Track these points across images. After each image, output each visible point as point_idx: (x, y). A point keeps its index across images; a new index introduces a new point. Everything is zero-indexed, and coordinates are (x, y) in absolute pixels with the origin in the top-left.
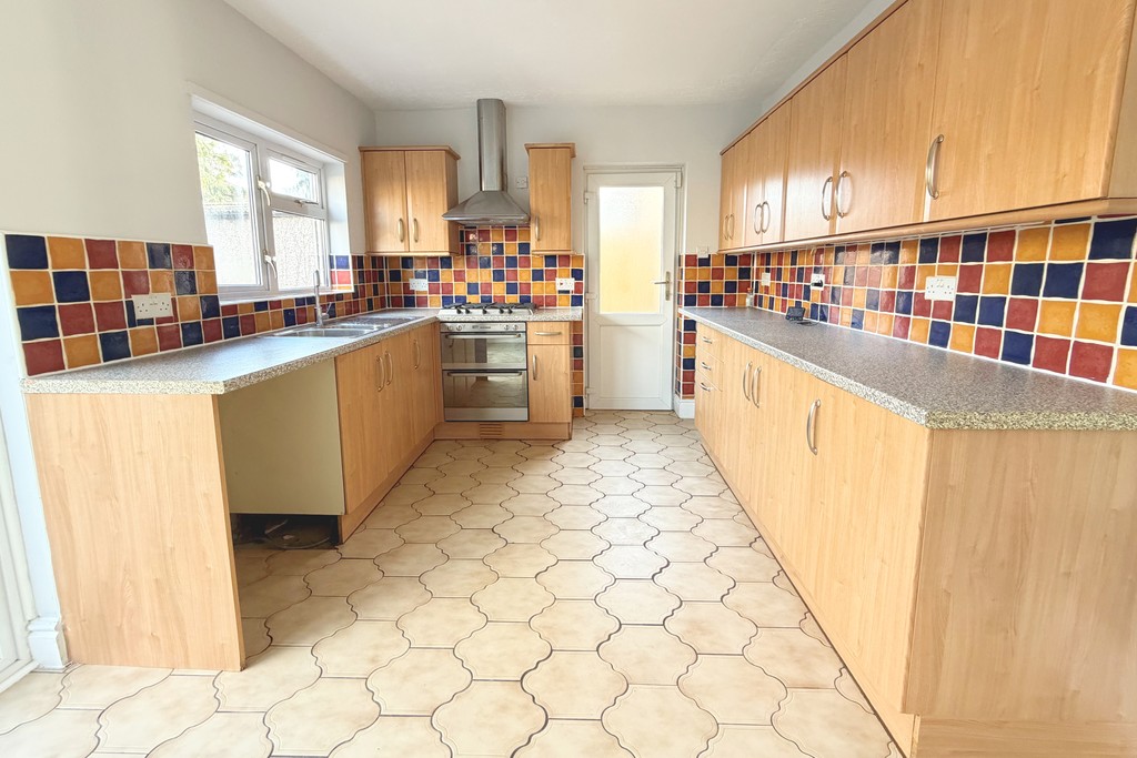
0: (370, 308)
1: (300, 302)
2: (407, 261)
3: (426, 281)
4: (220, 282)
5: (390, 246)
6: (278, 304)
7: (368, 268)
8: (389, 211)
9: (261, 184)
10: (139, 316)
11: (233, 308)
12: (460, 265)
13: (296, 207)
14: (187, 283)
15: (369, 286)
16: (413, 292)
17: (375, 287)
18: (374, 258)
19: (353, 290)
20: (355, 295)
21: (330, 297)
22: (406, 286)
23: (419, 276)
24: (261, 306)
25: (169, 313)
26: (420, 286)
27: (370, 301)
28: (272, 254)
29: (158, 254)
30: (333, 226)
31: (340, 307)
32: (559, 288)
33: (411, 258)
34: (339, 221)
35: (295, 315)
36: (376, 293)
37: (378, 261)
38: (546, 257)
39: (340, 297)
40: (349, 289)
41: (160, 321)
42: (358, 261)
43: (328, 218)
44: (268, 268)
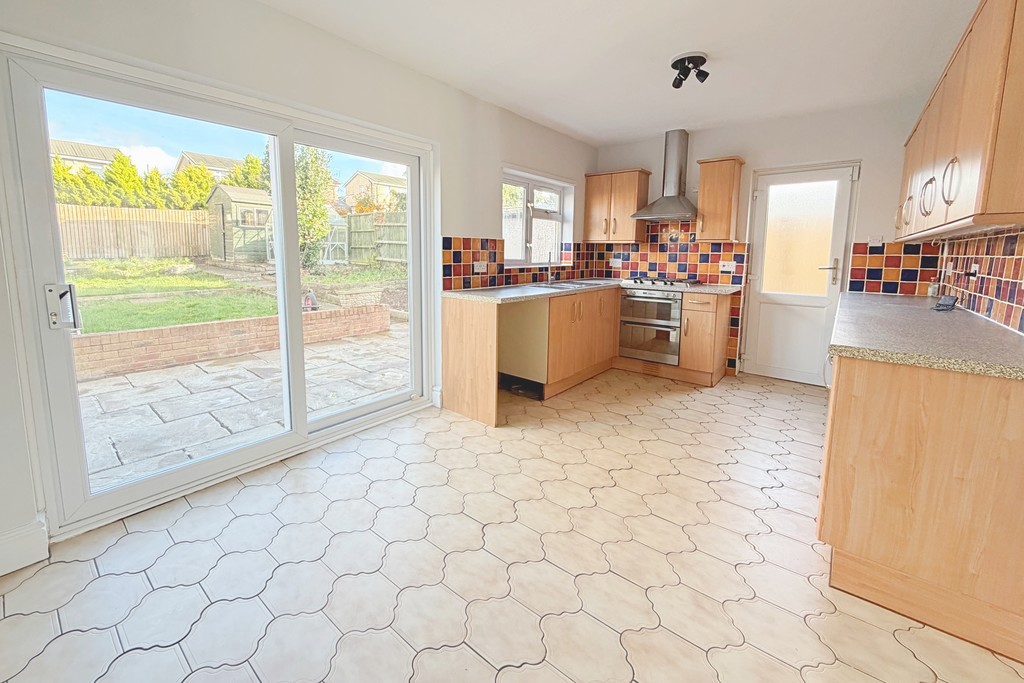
0: (582, 276)
1: (541, 269)
2: (610, 247)
3: (620, 260)
4: (506, 257)
5: (598, 237)
6: (529, 270)
7: (583, 250)
8: (599, 213)
9: (529, 205)
10: (475, 271)
11: (509, 271)
12: (645, 249)
13: (546, 214)
14: (493, 257)
15: (583, 262)
16: (611, 268)
17: (587, 263)
18: (588, 245)
19: (572, 265)
20: (573, 268)
21: (558, 268)
22: (608, 263)
23: (617, 256)
24: (522, 270)
25: (485, 271)
26: (616, 263)
27: (582, 272)
28: (530, 242)
29: (484, 243)
30: (565, 225)
31: (563, 274)
32: (721, 269)
33: (612, 244)
34: (568, 221)
35: (538, 276)
36: (587, 267)
37: (590, 246)
38: (713, 244)
39: (563, 268)
40: (570, 263)
41: (483, 274)
42: (577, 246)
43: (563, 221)
44: (528, 250)
